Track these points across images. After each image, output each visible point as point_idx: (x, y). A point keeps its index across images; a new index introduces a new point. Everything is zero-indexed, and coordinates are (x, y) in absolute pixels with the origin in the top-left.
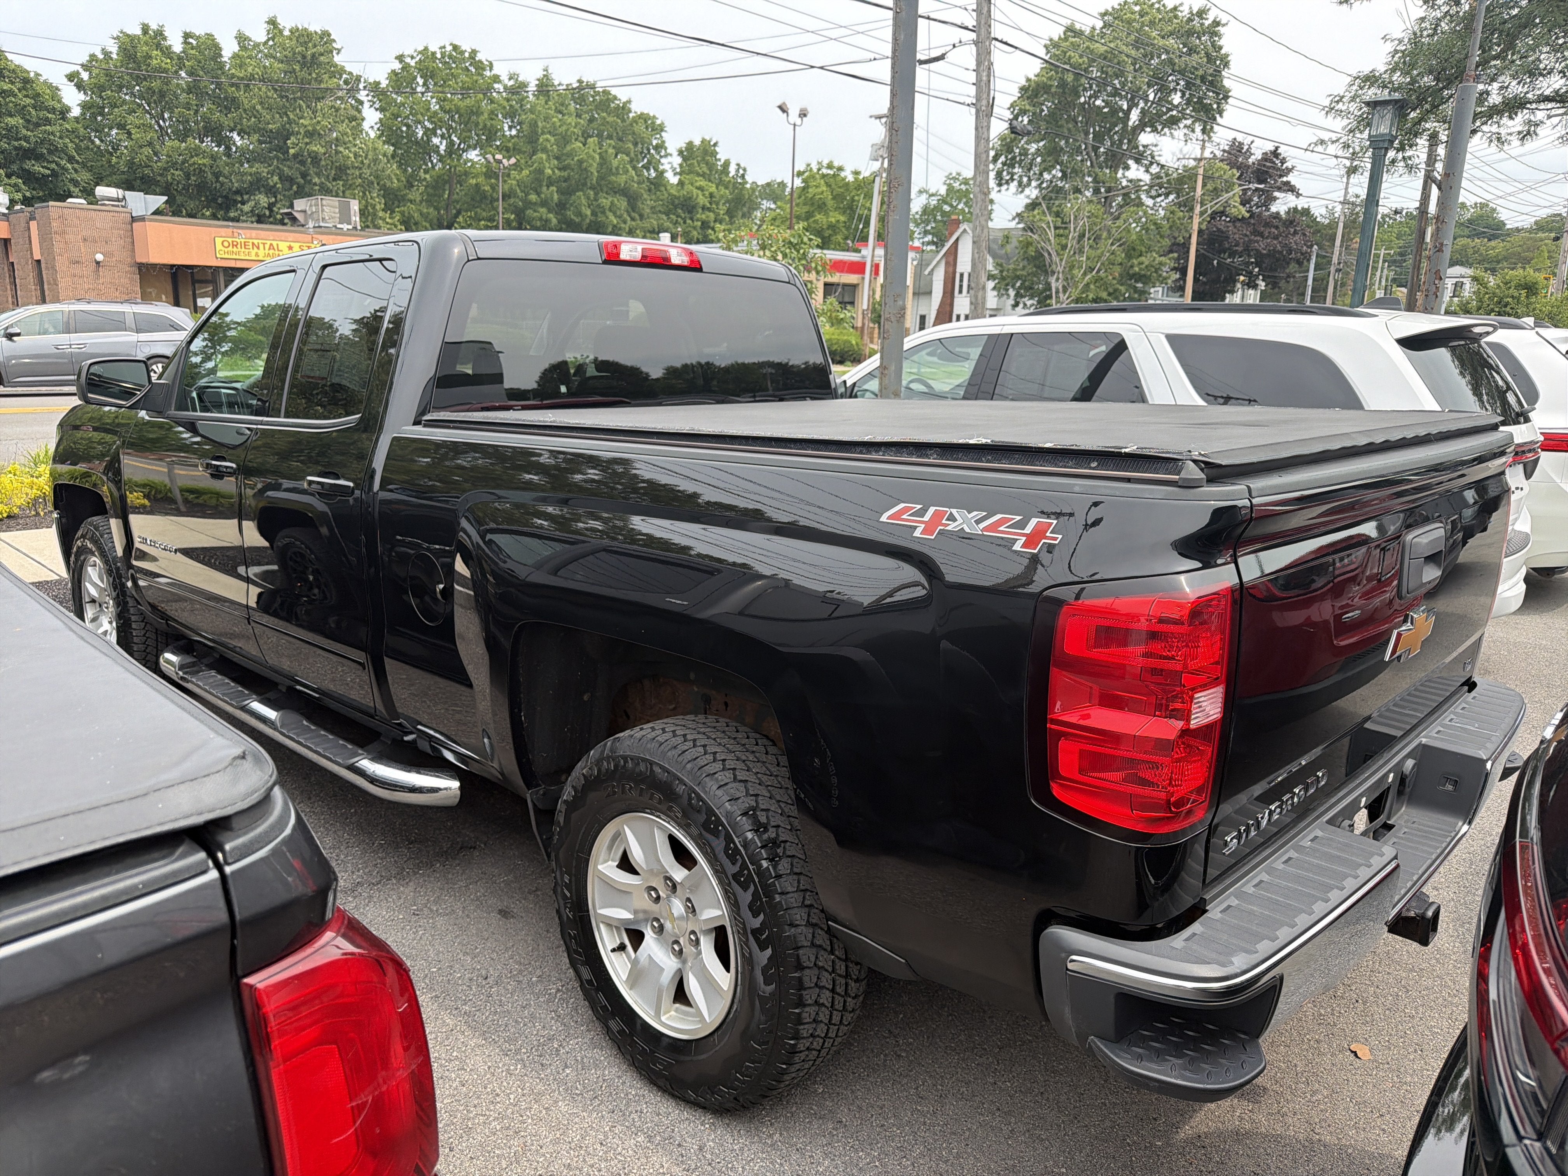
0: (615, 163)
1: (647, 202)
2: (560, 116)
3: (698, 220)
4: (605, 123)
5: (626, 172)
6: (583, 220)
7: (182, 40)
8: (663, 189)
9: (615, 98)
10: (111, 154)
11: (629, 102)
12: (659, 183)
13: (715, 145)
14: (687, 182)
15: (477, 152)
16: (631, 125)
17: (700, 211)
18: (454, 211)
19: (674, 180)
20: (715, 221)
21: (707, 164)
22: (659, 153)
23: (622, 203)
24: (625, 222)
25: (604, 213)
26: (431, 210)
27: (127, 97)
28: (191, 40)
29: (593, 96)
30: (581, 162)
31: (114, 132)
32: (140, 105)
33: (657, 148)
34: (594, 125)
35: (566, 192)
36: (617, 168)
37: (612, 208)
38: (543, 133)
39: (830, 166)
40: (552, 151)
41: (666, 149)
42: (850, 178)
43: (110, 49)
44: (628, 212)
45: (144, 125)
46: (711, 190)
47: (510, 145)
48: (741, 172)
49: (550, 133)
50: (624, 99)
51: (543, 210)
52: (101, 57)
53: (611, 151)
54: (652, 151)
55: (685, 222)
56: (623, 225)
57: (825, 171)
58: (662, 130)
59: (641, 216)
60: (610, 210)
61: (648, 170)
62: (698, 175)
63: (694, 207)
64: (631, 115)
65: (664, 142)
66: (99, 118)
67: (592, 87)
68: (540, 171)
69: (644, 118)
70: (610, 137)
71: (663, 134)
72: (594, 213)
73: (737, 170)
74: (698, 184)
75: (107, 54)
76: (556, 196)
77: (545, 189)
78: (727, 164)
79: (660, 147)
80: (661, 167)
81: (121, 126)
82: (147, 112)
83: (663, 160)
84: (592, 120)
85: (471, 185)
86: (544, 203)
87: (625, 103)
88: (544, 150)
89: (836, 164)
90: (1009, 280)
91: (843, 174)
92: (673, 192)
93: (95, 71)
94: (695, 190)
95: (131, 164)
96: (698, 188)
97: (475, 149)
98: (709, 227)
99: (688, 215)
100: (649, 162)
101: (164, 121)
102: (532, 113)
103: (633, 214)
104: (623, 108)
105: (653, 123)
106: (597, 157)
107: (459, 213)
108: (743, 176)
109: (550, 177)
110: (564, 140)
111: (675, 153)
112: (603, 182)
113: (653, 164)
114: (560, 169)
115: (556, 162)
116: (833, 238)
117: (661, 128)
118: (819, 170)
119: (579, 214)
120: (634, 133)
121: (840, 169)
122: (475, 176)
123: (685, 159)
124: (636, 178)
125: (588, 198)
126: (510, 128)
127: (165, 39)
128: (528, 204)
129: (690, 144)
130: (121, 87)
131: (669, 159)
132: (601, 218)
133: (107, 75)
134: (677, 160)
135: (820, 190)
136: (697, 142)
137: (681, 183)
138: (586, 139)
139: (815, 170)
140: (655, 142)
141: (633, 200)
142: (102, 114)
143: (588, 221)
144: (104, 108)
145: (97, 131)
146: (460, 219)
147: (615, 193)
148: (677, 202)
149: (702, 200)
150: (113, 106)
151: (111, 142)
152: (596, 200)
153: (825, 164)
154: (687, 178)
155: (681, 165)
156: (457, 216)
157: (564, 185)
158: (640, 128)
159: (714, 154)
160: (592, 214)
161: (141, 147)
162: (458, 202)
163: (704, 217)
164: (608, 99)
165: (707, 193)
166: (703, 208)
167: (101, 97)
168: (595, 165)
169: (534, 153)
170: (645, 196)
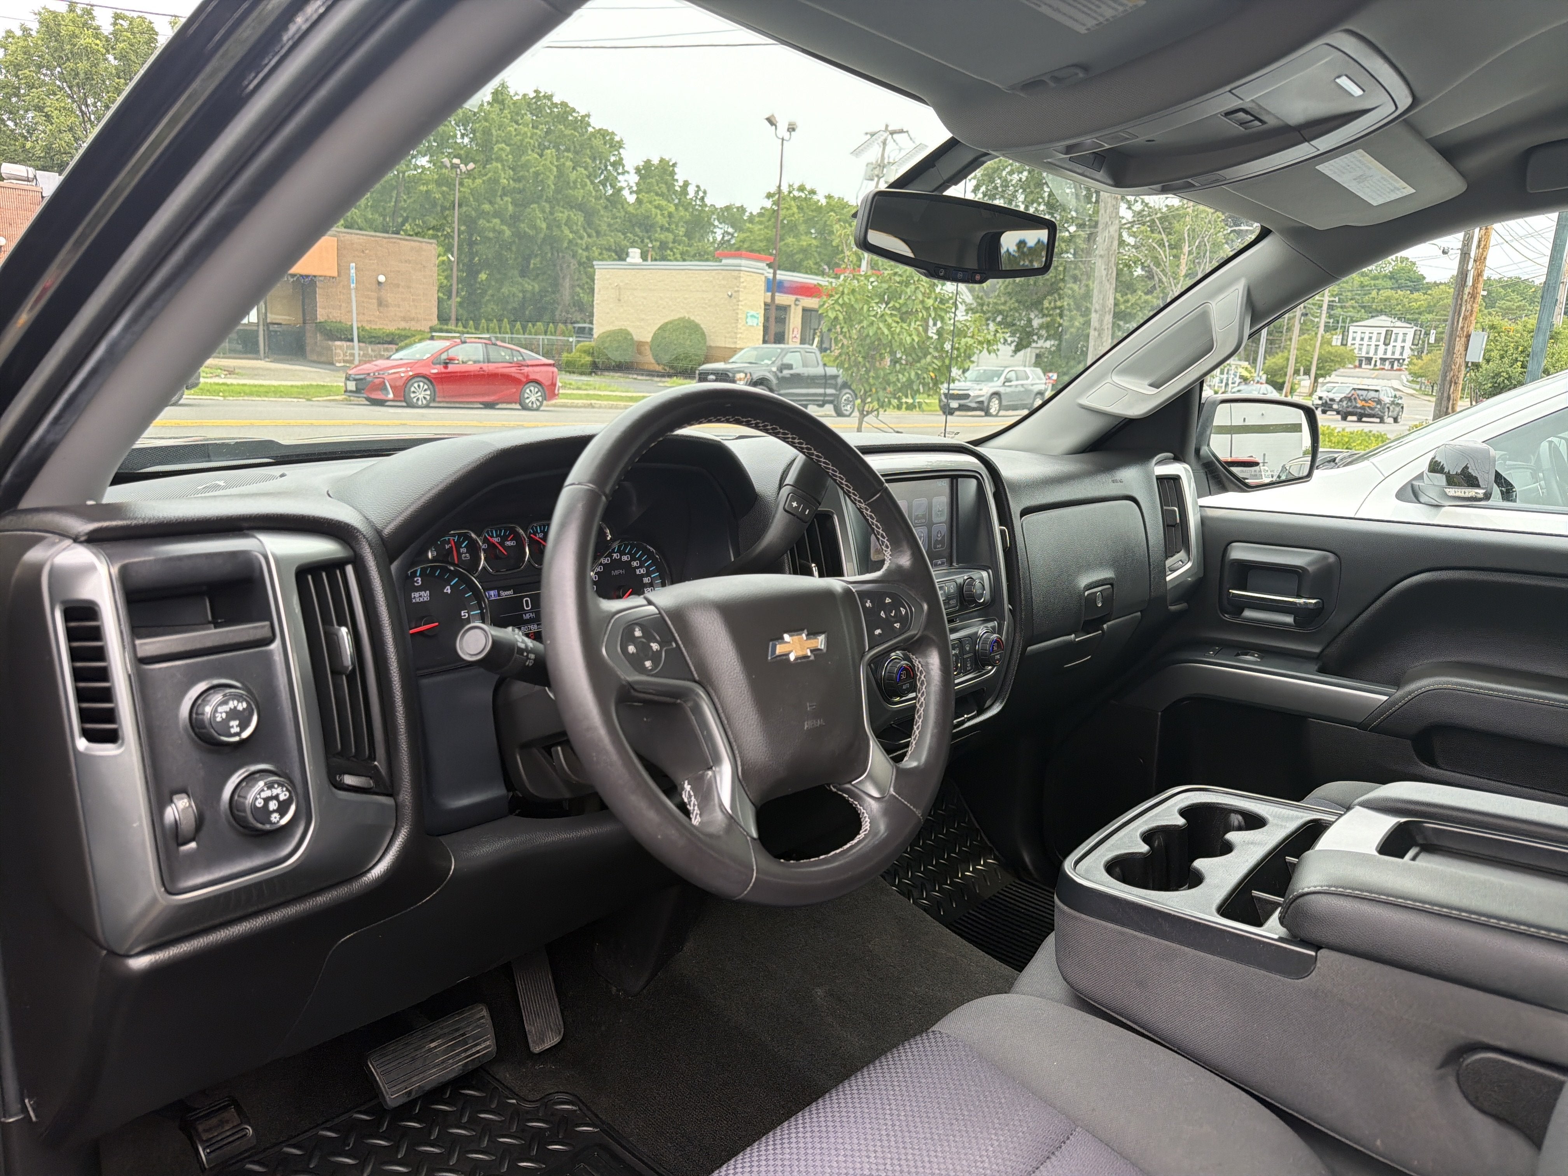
0: (573, 176)
1: (604, 220)
2: (516, 126)
3: (656, 240)
4: (562, 135)
5: (584, 186)
6: (537, 233)
7: (112, 20)
8: (620, 206)
9: (574, 110)
10: (26, 138)
11: (588, 116)
12: (616, 199)
13: (674, 165)
14: (645, 200)
15: (427, 158)
16: (590, 139)
17: (658, 229)
18: (400, 220)
19: (631, 199)
20: (674, 242)
21: (666, 183)
22: (616, 170)
23: (579, 218)
24: (581, 238)
25: (559, 227)
26: (377, 216)
27: (47, 79)
28: (121, 21)
29: (550, 108)
30: (537, 174)
31: (30, 115)
32: (61, 89)
33: (615, 165)
34: (552, 137)
35: (521, 204)
36: (575, 182)
37: (568, 222)
38: (497, 142)
39: (802, 189)
40: (507, 161)
41: (623, 166)
42: (823, 202)
43: (29, 25)
44: (584, 229)
45: (65, 108)
46: (670, 210)
47: (462, 152)
48: (701, 194)
49: (504, 142)
50: (583, 113)
51: (497, 221)
52: (19, 33)
53: (569, 164)
54: (609, 168)
55: (642, 241)
56: (579, 241)
57: (796, 193)
58: (620, 147)
59: (598, 233)
60: (566, 225)
61: (604, 186)
62: (657, 194)
63: (652, 226)
64: (590, 129)
65: (621, 159)
66: (14, 100)
67: (549, 97)
68: (496, 181)
69: (603, 134)
70: (568, 150)
71: (621, 151)
72: (549, 227)
73: (697, 192)
74: (656, 203)
75: (26, 30)
76: (510, 208)
77: (498, 199)
78: (686, 184)
79: (619, 163)
80: (619, 184)
81: (39, 109)
82: (69, 96)
83: (620, 178)
84: (549, 132)
85: (421, 192)
86: (497, 214)
87: (583, 117)
88: (499, 159)
89: (808, 187)
90: (989, 315)
91: (815, 197)
92: (631, 209)
93: (12, 48)
94: (653, 210)
95: (48, 149)
96: (656, 207)
97: (425, 155)
98: (667, 248)
99: (646, 235)
100: (606, 179)
101: (87, 106)
102: (486, 120)
103: (589, 231)
104: (581, 121)
105: (612, 139)
106: (555, 169)
107: (406, 220)
108: (702, 199)
109: (504, 188)
110: (519, 150)
111: (633, 171)
112: (560, 196)
113: (611, 180)
114: (514, 180)
115: (512, 173)
116: (805, 263)
117: (620, 145)
118: (790, 192)
119: (534, 227)
120: (592, 147)
121: (813, 192)
122: (426, 184)
123: (642, 177)
124: (594, 193)
125: (544, 212)
126: (463, 136)
127: (93, 18)
128: (483, 214)
129: (648, 163)
130: (40, 66)
131: (626, 176)
132: (556, 232)
133: (25, 53)
134: (633, 178)
135: (790, 212)
136: (656, 161)
137: (639, 201)
138: (543, 150)
139: (786, 193)
140: (612, 159)
141: (590, 215)
142: (17, 95)
143: (542, 235)
144: (19, 88)
145: (11, 113)
146: (407, 226)
147: (572, 207)
148: (634, 220)
149: (661, 220)
150: (31, 87)
151: (25, 125)
152: (551, 213)
153: (796, 186)
154: (644, 196)
155: (637, 184)
156: (403, 224)
157: (518, 196)
158: (597, 142)
159: (673, 173)
160: (548, 228)
161: (60, 131)
162: (405, 210)
163: (662, 236)
164: (565, 112)
165: (666, 213)
166: (662, 228)
167: (17, 76)
168: (552, 177)
169: (488, 161)
170: (602, 212)
